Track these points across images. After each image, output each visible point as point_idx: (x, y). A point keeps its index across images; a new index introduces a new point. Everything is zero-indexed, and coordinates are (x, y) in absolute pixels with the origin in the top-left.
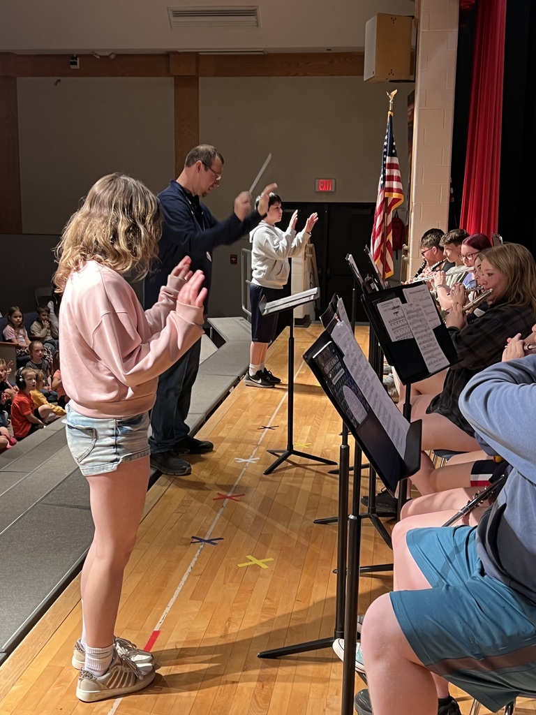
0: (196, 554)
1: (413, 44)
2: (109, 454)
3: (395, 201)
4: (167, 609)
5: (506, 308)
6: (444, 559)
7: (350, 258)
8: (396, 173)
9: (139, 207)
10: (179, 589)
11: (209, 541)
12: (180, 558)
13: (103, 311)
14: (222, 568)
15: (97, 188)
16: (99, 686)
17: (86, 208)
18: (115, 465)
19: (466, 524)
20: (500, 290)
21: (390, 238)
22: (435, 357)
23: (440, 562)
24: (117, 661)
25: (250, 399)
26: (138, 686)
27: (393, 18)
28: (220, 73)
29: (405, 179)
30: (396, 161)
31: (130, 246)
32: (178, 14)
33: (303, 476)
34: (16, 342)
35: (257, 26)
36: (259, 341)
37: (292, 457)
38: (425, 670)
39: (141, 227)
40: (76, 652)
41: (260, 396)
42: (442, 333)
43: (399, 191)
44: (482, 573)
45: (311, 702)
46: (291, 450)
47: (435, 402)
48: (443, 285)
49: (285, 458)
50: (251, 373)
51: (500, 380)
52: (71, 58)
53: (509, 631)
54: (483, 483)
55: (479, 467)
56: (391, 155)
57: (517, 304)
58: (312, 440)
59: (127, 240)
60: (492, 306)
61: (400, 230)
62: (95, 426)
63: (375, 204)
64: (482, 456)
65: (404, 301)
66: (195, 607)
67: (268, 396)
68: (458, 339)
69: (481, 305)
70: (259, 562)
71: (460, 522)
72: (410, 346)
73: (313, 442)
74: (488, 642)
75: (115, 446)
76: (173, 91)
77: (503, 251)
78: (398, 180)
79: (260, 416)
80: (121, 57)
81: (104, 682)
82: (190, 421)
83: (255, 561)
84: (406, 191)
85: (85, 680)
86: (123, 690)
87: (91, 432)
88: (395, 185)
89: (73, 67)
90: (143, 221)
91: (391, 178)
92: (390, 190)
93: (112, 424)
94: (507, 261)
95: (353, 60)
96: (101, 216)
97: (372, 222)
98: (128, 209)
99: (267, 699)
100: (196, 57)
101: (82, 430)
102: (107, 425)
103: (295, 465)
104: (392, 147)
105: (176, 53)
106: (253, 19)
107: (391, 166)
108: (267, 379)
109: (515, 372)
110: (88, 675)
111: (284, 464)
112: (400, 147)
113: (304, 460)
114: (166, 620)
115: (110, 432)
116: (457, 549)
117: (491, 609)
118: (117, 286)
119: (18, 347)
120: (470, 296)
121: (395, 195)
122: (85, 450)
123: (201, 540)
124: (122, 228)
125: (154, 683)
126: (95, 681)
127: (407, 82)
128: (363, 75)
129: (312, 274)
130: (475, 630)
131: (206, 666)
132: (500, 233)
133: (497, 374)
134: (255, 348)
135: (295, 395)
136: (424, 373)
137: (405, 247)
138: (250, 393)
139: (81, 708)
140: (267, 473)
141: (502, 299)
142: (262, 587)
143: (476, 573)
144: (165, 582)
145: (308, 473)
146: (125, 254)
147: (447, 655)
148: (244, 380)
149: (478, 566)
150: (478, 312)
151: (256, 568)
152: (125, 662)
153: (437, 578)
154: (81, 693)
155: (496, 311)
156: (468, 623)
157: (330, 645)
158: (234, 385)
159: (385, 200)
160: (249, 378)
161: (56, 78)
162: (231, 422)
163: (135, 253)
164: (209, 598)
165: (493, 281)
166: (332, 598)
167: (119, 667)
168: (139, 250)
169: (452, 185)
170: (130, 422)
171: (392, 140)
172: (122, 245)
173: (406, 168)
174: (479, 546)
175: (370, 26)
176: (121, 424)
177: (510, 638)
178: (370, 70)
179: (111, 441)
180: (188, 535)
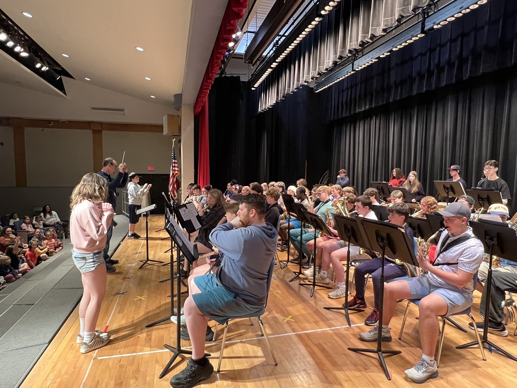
0: (118, 299)
1: (179, 124)
2: (92, 265)
3: (177, 174)
4: (110, 318)
5: (216, 209)
6: (205, 284)
7: (163, 193)
8: (176, 165)
9: (102, 182)
10: (114, 310)
11: (122, 293)
12: (112, 301)
13: (89, 216)
14: (128, 301)
15: (85, 177)
16: (89, 347)
17: (82, 182)
18: (94, 268)
19: (210, 273)
20: (214, 203)
21: (175, 186)
22: (197, 225)
23: (204, 285)
24: (96, 337)
25: (129, 243)
26: (104, 344)
27: (173, 116)
28: (110, 130)
29: (179, 167)
30: (176, 161)
31: (100, 194)
32: (93, 109)
33: (153, 268)
34: (27, 230)
35: (124, 115)
36: (133, 223)
37: (149, 262)
38: (203, 316)
39: (103, 188)
40: (78, 337)
41: (134, 242)
42: (198, 217)
43: (178, 171)
44: (217, 285)
45: (165, 337)
46: (148, 259)
47: (197, 239)
48: (196, 200)
49: (146, 263)
50: (130, 235)
51: (220, 230)
52: (49, 121)
53: (226, 300)
54: (214, 261)
55: (212, 257)
56: (174, 159)
57: (220, 207)
58: (154, 256)
59: (99, 192)
60: (212, 208)
61: (178, 183)
62: (85, 256)
63: (170, 175)
64: (212, 253)
65: (187, 208)
66: (121, 315)
67: (136, 242)
68: (203, 220)
69: (209, 208)
70: (141, 298)
71: (208, 273)
72: (189, 222)
73: (155, 256)
74: (221, 304)
75: (93, 262)
76: (92, 135)
77: (214, 192)
78: (177, 167)
79: (135, 249)
80: (70, 122)
81: (91, 345)
82: (109, 253)
83: (140, 298)
84: (180, 171)
85: (84, 345)
86: (98, 347)
87: (84, 258)
88: (176, 169)
89: (50, 125)
90: (103, 186)
91: (175, 167)
92: (175, 170)
93: (92, 255)
94: (215, 195)
95: (159, 128)
96: (89, 185)
97: (169, 181)
98: (98, 182)
99: (150, 339)
100: (101, 124)
101: (80, 258)
102: (90, 256)
103: (149, 264)
104: (175, 157)
105: (93, 122)
106: (122, 112)
107: (175, 163)
108: (136, 236)
109: (224, 227)
110: (85, 344)
111: (146, 265)
112: (177, 156)
113: (153, 262)
114: (110, 321)
115: (91, 257)
116: (209, 281)
117: (220, 294)
118: (94, 208)
119: (28, 232)
120: (205, 206)
121: (176, 172)
122: (82, 264)
123: (119, 294)
124: (97, 188)
125: (110, 342)
126: (88, 345)
127: (178, 136)
128: (163, 132)
129: (149, 198)
130: (217, 301)
131: (128, 332)
132: (211, 184)
133: (219, 228)
134: (131, 225)
135: (149, 241)
136: (195, 230)
137: (181, 189)
138: (130, 242)
139: (82, 356)
140: (140, 268)
141: (215, 206)
142: (143, 306)
143: (215, 286)
144: (108, 309)
145: (154, 267)
146: (98, 196)
147: (209, 310)
148: (127, 237)
149: (216, 284)
150: (208, 210)
151: (141, 300)
152: (98, 336)
153: (203, 290)
154: (83, 350)
155: (213, 210)
156: (215, 300)
157: (170, 319)
158: (122, 240)
159: (173, 174)
160: (129, 236)
161: (42, 129)
162: (124, 252)
163: (101, 196)
164: (125, 311)
165: (211, 200)
166: (169, 302)
167: (97, 339)
168: (104, 195)
169: (195, 169)
170: (98, 253)
171: (174, 155)
172: (97, 193)
173: (179, 163)
174: (216, 279)
175: (165, 118)
176: (95, 254)
177: (226, 302)
178: (165, 132)
179: (92, 260)
180: (113, 293)
